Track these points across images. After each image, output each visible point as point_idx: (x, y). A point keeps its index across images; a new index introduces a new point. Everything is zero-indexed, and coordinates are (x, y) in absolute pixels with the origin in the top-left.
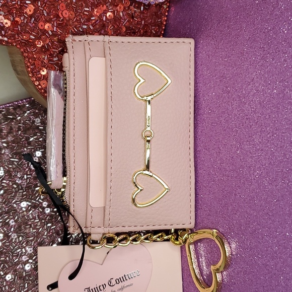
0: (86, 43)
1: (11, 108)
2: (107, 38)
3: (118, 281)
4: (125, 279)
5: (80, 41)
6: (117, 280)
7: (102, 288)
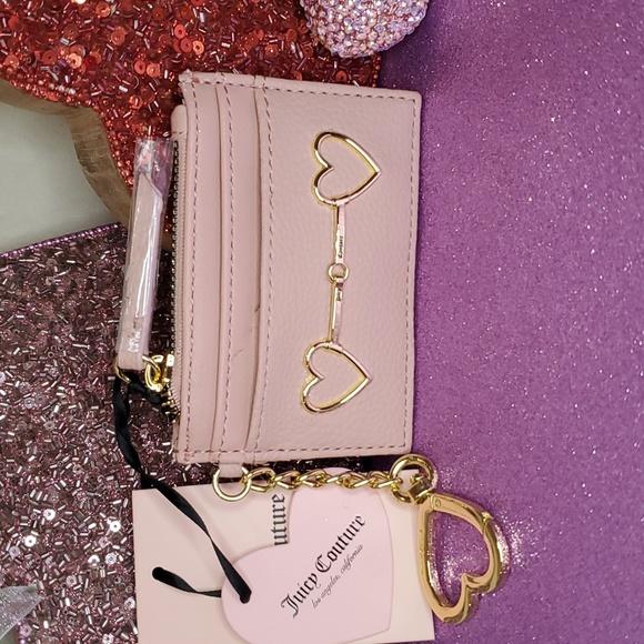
0: (220, 89)
1: (71, 244)
2: (260, 80)
5: (207, 83)
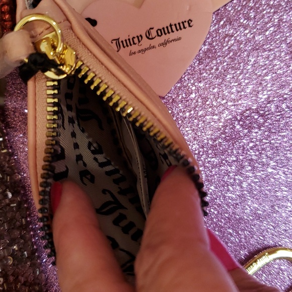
3: (161, 32)
4: (170, 30)
6: (159, 32)
7: (136, 40)
